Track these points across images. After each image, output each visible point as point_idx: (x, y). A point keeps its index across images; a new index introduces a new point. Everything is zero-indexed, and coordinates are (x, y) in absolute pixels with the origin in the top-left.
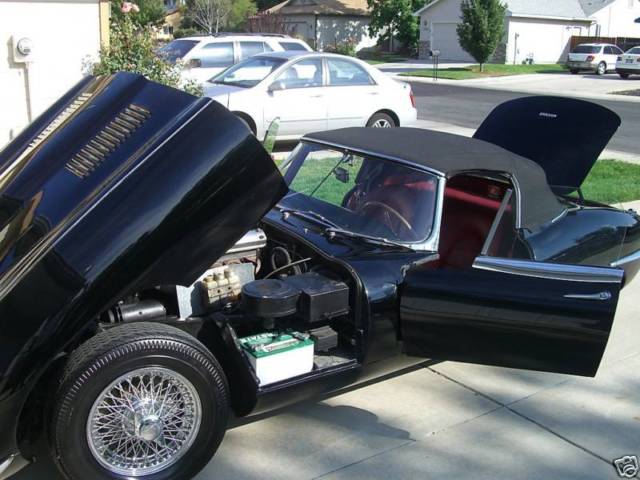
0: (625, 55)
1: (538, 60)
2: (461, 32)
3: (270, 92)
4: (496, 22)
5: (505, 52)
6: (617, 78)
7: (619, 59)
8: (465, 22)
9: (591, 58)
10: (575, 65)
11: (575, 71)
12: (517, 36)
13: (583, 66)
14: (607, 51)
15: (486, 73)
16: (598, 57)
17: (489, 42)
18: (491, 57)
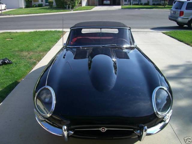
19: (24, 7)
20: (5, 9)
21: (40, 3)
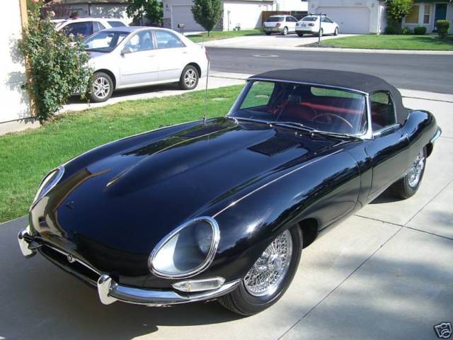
0: (301, 22)
1: (243, 28)
2: (195, 11)
3: (122, 55)
4: (217, 4)
5: (222, 24)
6: (296, 37)
7: (297, 25)
8: (196, 4)
9: (278, 25)
10: (269, 30)
11: (269, 33)
12: (229, 12)
13: (274, 30)
14: (288, 20)
15: (213, 37)
16: (283, 24)
17: (214, 17)
18: (215, 27)
19: (379, 31)
20: (335, 34)
21: (421, 26)
